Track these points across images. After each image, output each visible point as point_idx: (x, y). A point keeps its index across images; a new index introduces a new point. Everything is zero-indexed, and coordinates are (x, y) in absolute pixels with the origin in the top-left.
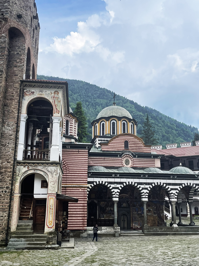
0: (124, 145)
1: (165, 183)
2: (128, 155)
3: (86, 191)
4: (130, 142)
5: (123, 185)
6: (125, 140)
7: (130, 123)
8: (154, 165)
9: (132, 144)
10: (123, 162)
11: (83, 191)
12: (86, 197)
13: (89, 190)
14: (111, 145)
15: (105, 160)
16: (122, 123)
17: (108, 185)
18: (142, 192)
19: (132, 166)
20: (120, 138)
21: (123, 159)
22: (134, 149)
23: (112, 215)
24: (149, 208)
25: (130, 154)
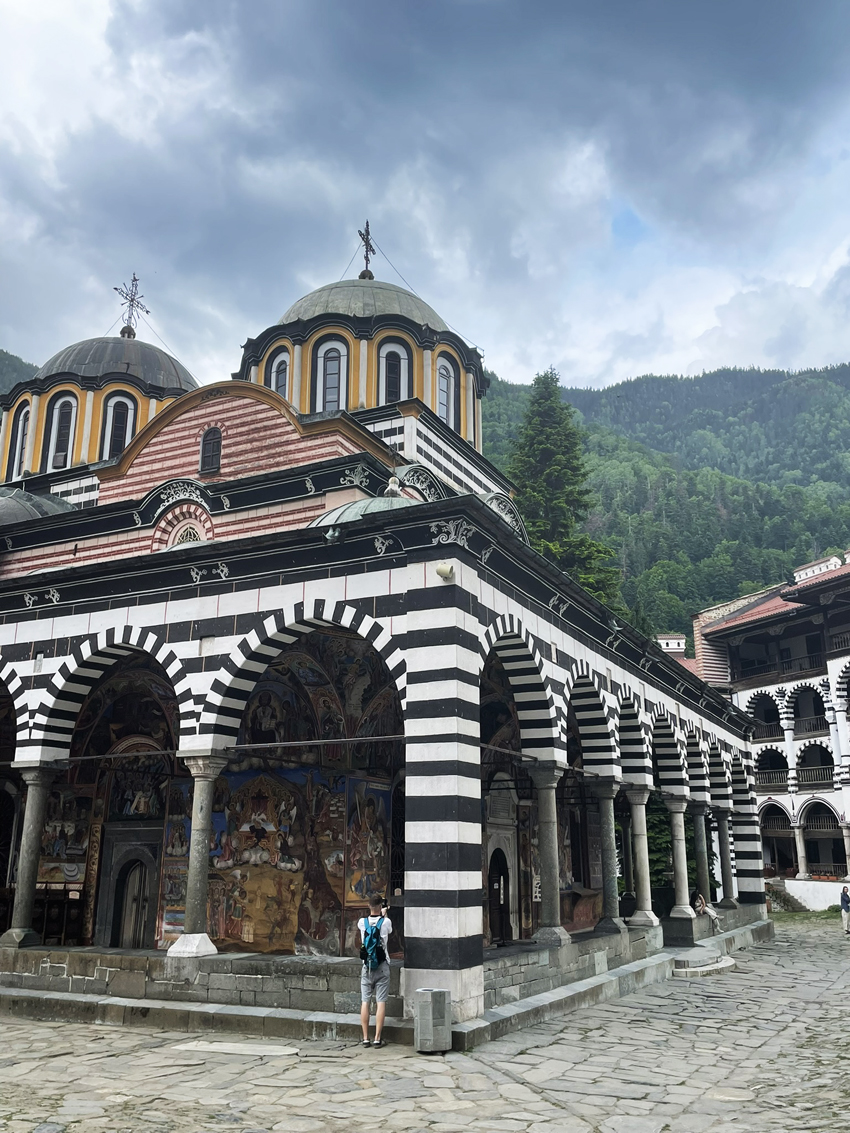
1: (155, 629)
2: (190, 501)
4: (230, 432)
6: (206, 427)
9: (238, 439)
14: (136, 470)
15: (77, 555)
20: (184, 421)
21: (164, 531)
22: (249, 466)
23: (66, 866)
24: (258, 819)
25: (194, 497)
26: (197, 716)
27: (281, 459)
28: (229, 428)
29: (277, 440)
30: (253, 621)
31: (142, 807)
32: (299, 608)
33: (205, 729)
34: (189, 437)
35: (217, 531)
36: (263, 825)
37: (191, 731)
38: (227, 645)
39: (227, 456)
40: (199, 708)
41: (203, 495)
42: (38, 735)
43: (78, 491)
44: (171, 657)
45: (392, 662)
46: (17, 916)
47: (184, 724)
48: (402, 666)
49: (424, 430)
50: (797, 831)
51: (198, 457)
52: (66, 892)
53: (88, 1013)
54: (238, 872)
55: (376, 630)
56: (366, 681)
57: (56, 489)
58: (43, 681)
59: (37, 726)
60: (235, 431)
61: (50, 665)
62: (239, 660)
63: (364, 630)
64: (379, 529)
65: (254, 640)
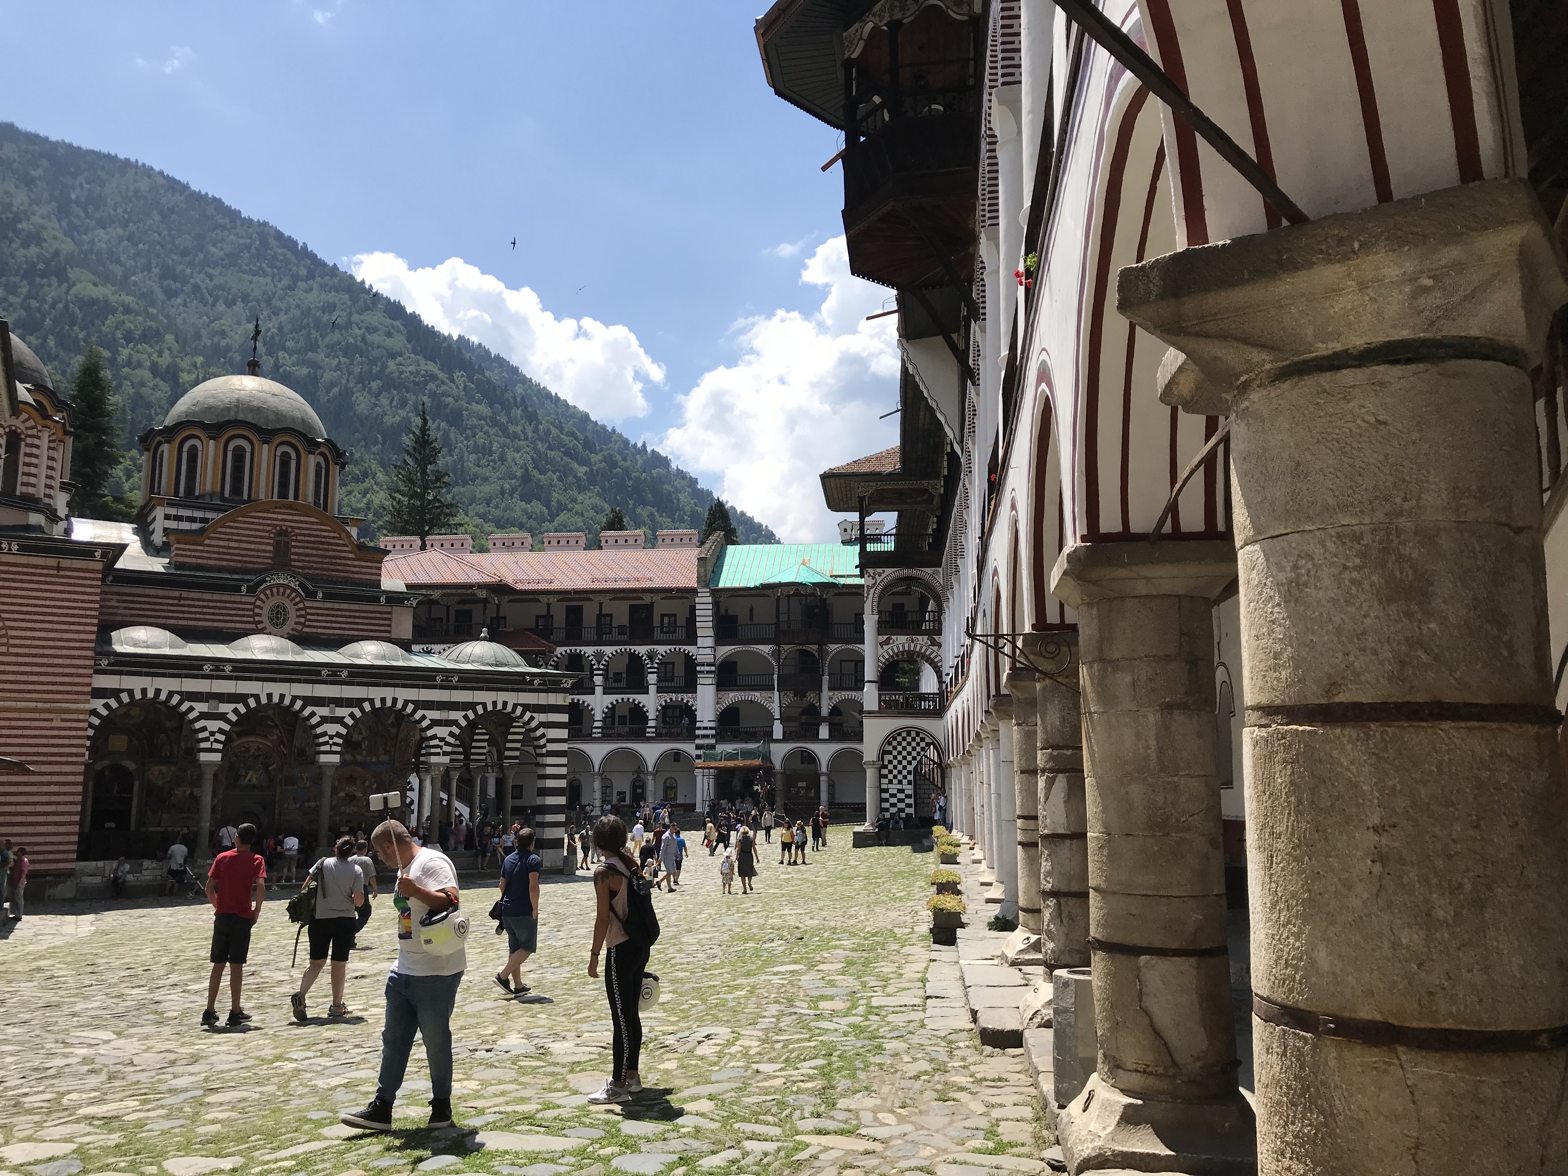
0: (271, 548)
1: (412, 702)
2: (286, 587)
3: (86, 725)
4: (299, 538)
5: (247, 705)
6: (278, 528)
7: (312, 457)
8: (389, 632)
9: (306, 545)
10: (260, 615)
11: (68, 724)
12: (83, 750)
13: (96, 721)
14: (213, 542)
15: (182, 602)
16: (278, 453)
17: (180, 703)
18: (319, 730)
19: (296, 630)
20: (258, 518)
21: (262, 601)
22: (317, 566)
25: (292, 585)
26: (441, 747)
27: (340, 568)
28: (298, 534)
29: (337, 554)
30: (471, 706)
32: (495, 703)
34: (262, 531)
35: (309, 611)
37: (438, 754)
39: (296, 554)
40: (442, 744)
42: (337, 749)
44: (424, 717)
45: (539, 732)
47: (433, 750)
48: (543, 736)
55: (532, 719)
58: (340, 720)
59: (336, 744)
60: (302, 538)
61: (342, 712)
62: (464, 723)
63: (526, 717)
65: (471, 715)
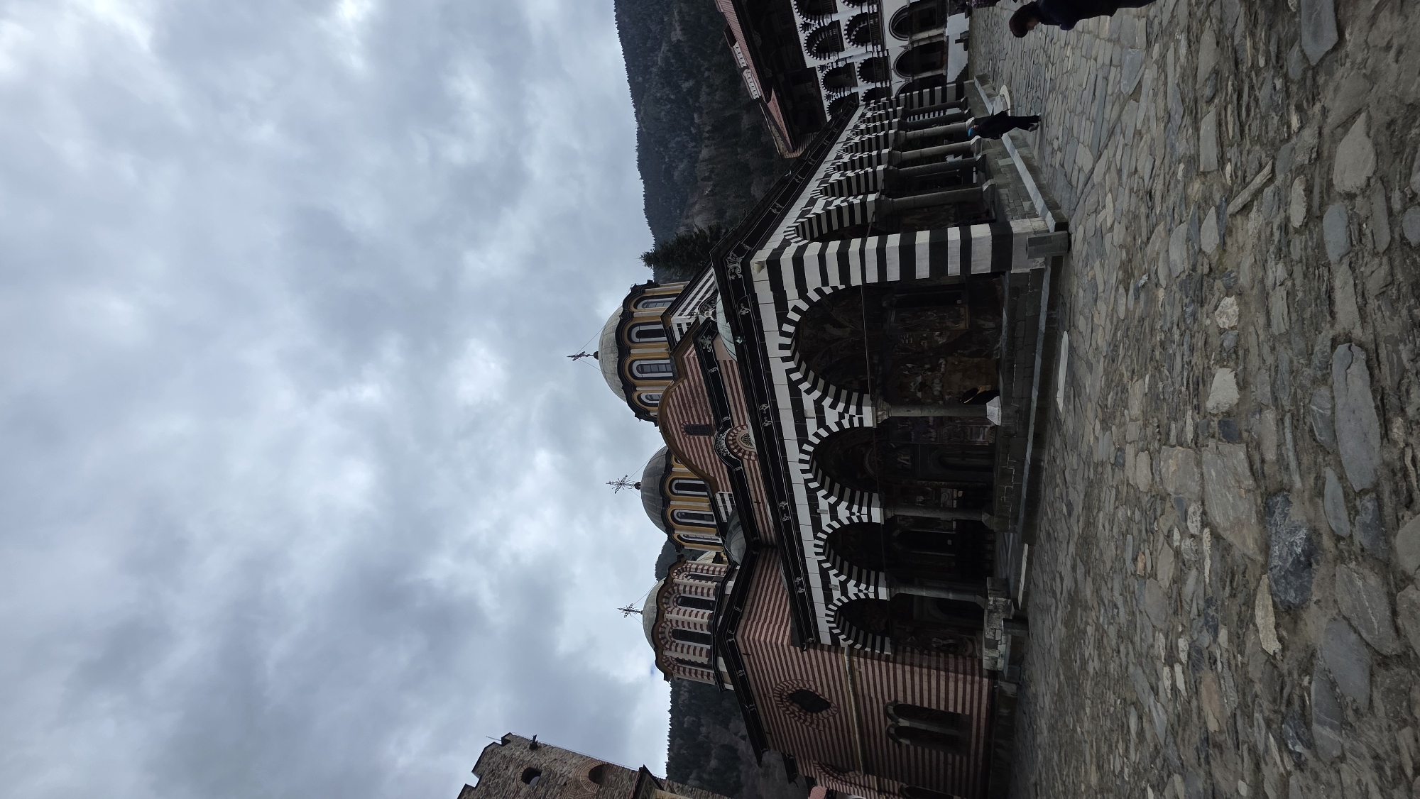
1: (800, 446)
4: (687, 421)
6: (685, 435)
18: (846, 523)
20: (682, 446)
21: (744, 454)
22: (704, 408)
23: (943, 499)
24: (914, 387)
25: (724, 437)
26: (851, 417)
27: (699, 390)
28: (684, 421)
29: (689, 393)
30: (793, 387)
31: (907, 458)
32: (784, 359)
33: (859, 411)
34: (690, 443)
35: (742, 424)
36: (918, 384)
37: (861, 420)
38: (808, 402)
39: (700, 421)
40: (847, 416)
41: (722, 432)
42: (864, 510)
43: (725, 507)
44: (816, 435)
45: (815, 297)
46: (974, 517)
47: (856, 424)
48: (818, 291)
49: (679, 312)
50: (916, 78)
51: (701, 437)
52: (958, 498)
53: (1036, 468)
54: (947, 397)
55: (796, 309)
56: (829, 327)
57: (724, 518)
58: (833, 508)
59: (859, 511)
60: (685, 417)
61: (823, 505)
62: (817, 394)
63: (796, 317)
64: (734, 312)
65: (805, 386)
